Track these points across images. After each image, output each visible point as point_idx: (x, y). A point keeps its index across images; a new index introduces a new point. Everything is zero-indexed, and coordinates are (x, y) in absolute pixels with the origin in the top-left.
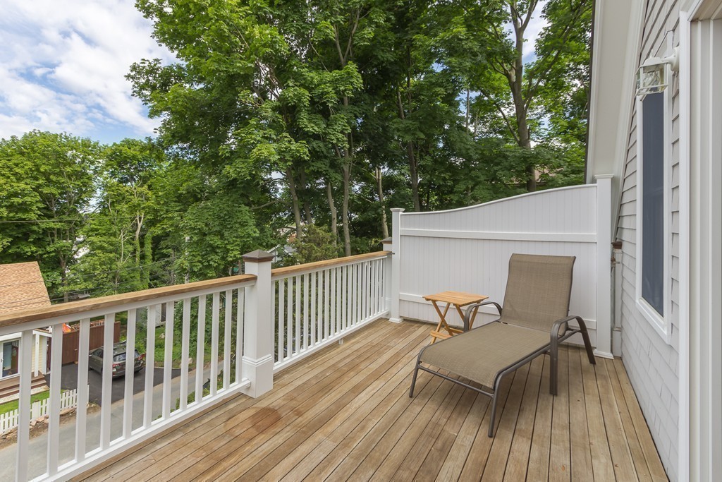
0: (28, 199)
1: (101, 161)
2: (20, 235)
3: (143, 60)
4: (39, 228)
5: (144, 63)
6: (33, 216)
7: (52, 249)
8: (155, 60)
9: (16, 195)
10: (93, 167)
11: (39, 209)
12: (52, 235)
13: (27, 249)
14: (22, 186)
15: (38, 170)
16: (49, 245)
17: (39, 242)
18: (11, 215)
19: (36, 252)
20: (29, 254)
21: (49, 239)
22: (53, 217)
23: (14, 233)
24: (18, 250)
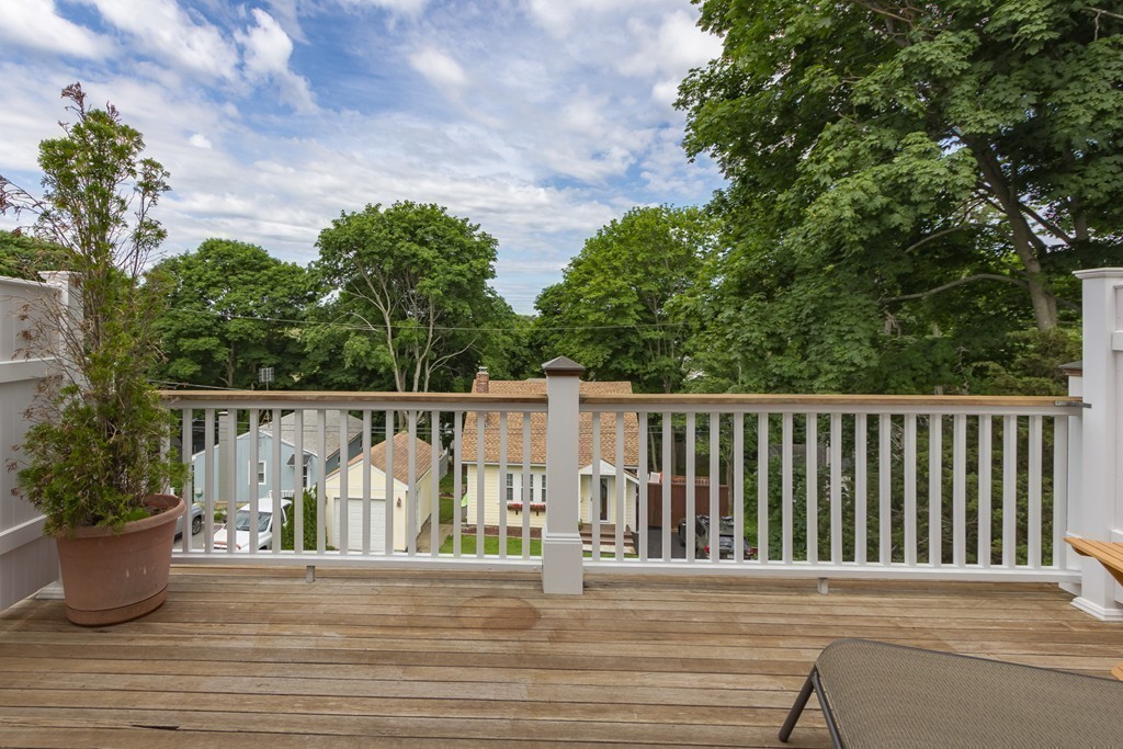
0: (625, 300)
1: (712, 237)
2: (620, 347)
3: (692, 70)
4: (638, 337)
5: (695, 75)
6: (630, 323)
7: (654, 368)
8: (710, 63)
9: (614, 295)
10: (700, 248)
11: (637, 312)
12: (655, 348)
13: (627, 366)
14: (619, 282)
15: (635, 260)
16: (650, 361)
17: (639, 357)
18: (610, 320)
19: (637, 370)
20: (629, 372)
21: (649, 353)
22: (655, 323)
23: (614, 344)
24: (619, 366)
